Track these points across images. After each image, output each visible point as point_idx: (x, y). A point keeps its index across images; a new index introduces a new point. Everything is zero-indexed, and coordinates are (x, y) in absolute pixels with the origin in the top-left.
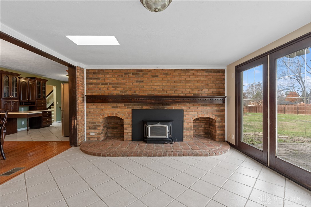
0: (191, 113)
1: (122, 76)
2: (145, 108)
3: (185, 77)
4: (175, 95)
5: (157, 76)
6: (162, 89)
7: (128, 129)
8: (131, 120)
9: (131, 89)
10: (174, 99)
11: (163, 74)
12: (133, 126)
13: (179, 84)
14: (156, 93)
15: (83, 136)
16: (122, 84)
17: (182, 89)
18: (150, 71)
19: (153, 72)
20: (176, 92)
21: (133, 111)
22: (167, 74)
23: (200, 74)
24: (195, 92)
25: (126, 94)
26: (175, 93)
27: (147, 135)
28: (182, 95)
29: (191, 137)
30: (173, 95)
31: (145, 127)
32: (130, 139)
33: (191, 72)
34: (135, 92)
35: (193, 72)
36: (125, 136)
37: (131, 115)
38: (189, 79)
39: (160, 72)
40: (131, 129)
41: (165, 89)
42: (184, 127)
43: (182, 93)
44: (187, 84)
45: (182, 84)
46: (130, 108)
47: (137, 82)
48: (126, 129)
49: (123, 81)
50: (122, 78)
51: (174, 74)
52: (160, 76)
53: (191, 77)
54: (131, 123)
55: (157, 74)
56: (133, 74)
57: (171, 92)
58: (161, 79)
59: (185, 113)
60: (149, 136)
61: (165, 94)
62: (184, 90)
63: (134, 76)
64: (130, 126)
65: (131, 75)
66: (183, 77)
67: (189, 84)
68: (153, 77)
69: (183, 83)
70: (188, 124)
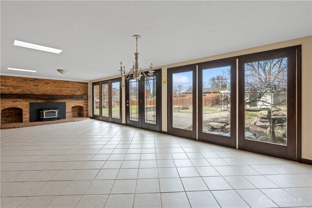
0: (70, 104)
1: (21, 82)
2: (39, 101)
3: (67, 85)
4: (60, 94)
5: (49, 83)
6: (52, 91)
7: (26, 115)
8: (29, 109)
9: (29, 90)
10: (60, 96)
11: (53, 82)
12: (31, 113)
13: (63, 89)
14: (48, 93)
16: (21, 86)
17: (65, 91)
18: (44, 80)
19: (45, 80)
20: (61, 92)
21: (30, 103)
22: (55, 82)
23: (75, 84)
24: (73, 93)
25: (24, 93)
26: (60, 93)
27: (43, 116)
28: (65, 94)
29: (70, 116)
30: (59, 94)
31: (41, 112)
32: (28, 121)
33: (70, 82)
34: (32, 92)
35: (71, 82)
36: (23, 120)
37: (29, 106)
38: (69, 86)
39: (51, 81)
40: (29, 114)
41: (54, 91)
42: (66, 111)
43: (65, 93)
44: (68, 89)
45: (65, 89)
46: (28, 102)
47: (33, 86)
48: (25, 115)
49: (22, 85)
50: (21, 83)
51: (60, 83)
52: (50, 83)
53: (70, 85)
54: (29, 111)
55: (48, 82)
56: (30, 81)
57: (58, 93)
58: (52, 85)
59: (66, 104)
60: (44, 117)
61: (54, 93)
62: (66, 91)
63: (31, 82)
64: (28, 113)
65: (29, 82)
66: (65, 85)
67: (69, 89)
68: (46, 83)
69: (65, 88)
70: (68, 110)
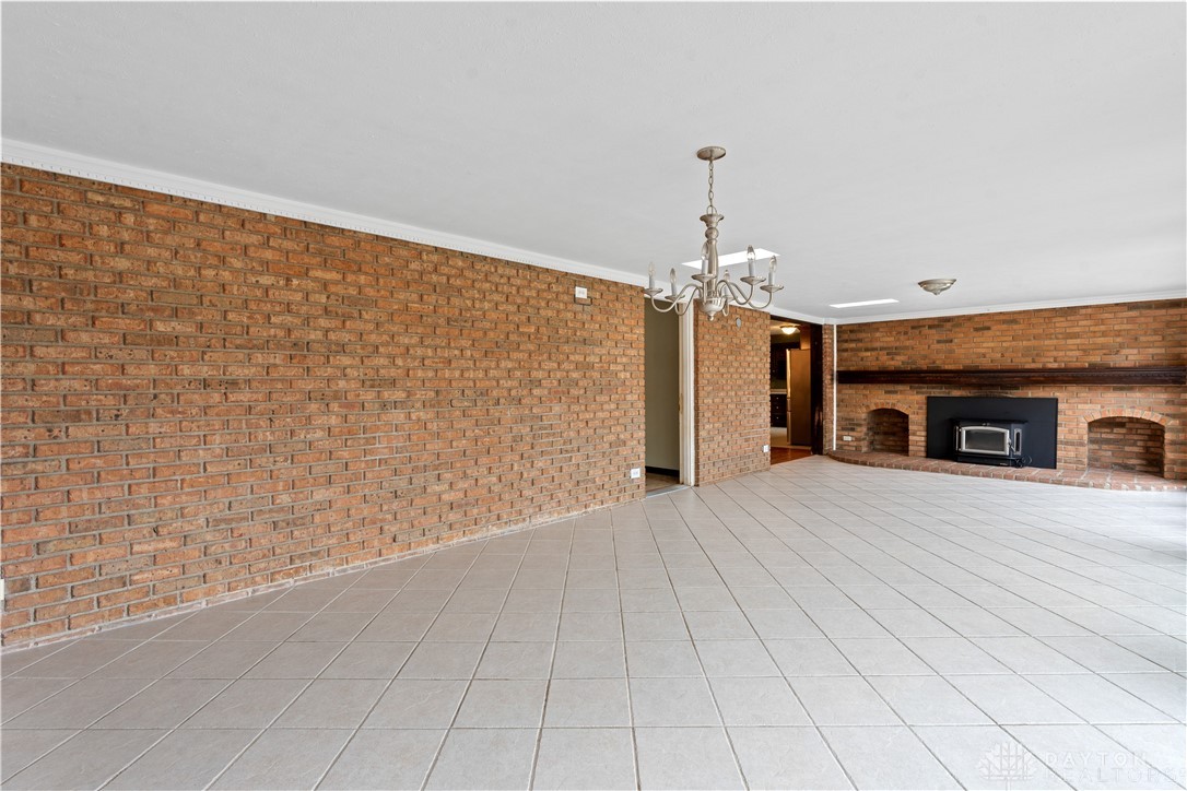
0: (1080, 406)
1: (906, 333)
2: (956, 393)
3: (1065, 324)
4: (1033, 366)
5: (989, 328)
6: (1000, 355)
7: (918, 433)
8: (924, 417)
9: (925, 357)
10: (1027, 375)
11: (1004, 322)
12: (929, 429)
13: (1047, 342)
14: (985, 364)
15: (831, 440)
16: (906, 348)
17: (1055, 353)
18: (969, 318)
19: (976, 319)
20: (1037, 359)
21: (930, 400)
22: (1014, 321)
23: (1111, 316)
24: (1096, 359)
25: (914, 367)
26: (1034, 361)
27: (960, 447)
28: (1055, 366)
29: (1081, 462)
30: (1027, 366)
31: (955, 430)
32: (923, 454)
33: (1083, 311)
34: (934, 362)
35: (1089, 311)
36: (911, 448)
37: (925, 407)
38: (1077, 330)
39: (996, 318)
40: (924, 433)
41: (1006, 355)
42: (1061, 436)
43: (1055, 361)
44: (1070, 341)
45: (1055, 342)
46: (923, 393)
47: (939, 342)
48: (914, 434)
49: (907, 343)
50: (906, 337)
51: (1034, 321)
52: (994, 328)
53: (1081, 323)
54: (924, 424)
55: (987, 324)
56: (930, 327)
57: (1023, 360)
58: (998, 333)
59: (1061, 406)
60: (964, 448)
61: (1007, 363)
62: (1061, 354)
63: (933, 331)
64: (922, 428)
65: (926, 331)
66: (1057, 325)
67: (1078, 341)
68: (976, 330)
69: (1057, 338)
70: (1071, 431)
